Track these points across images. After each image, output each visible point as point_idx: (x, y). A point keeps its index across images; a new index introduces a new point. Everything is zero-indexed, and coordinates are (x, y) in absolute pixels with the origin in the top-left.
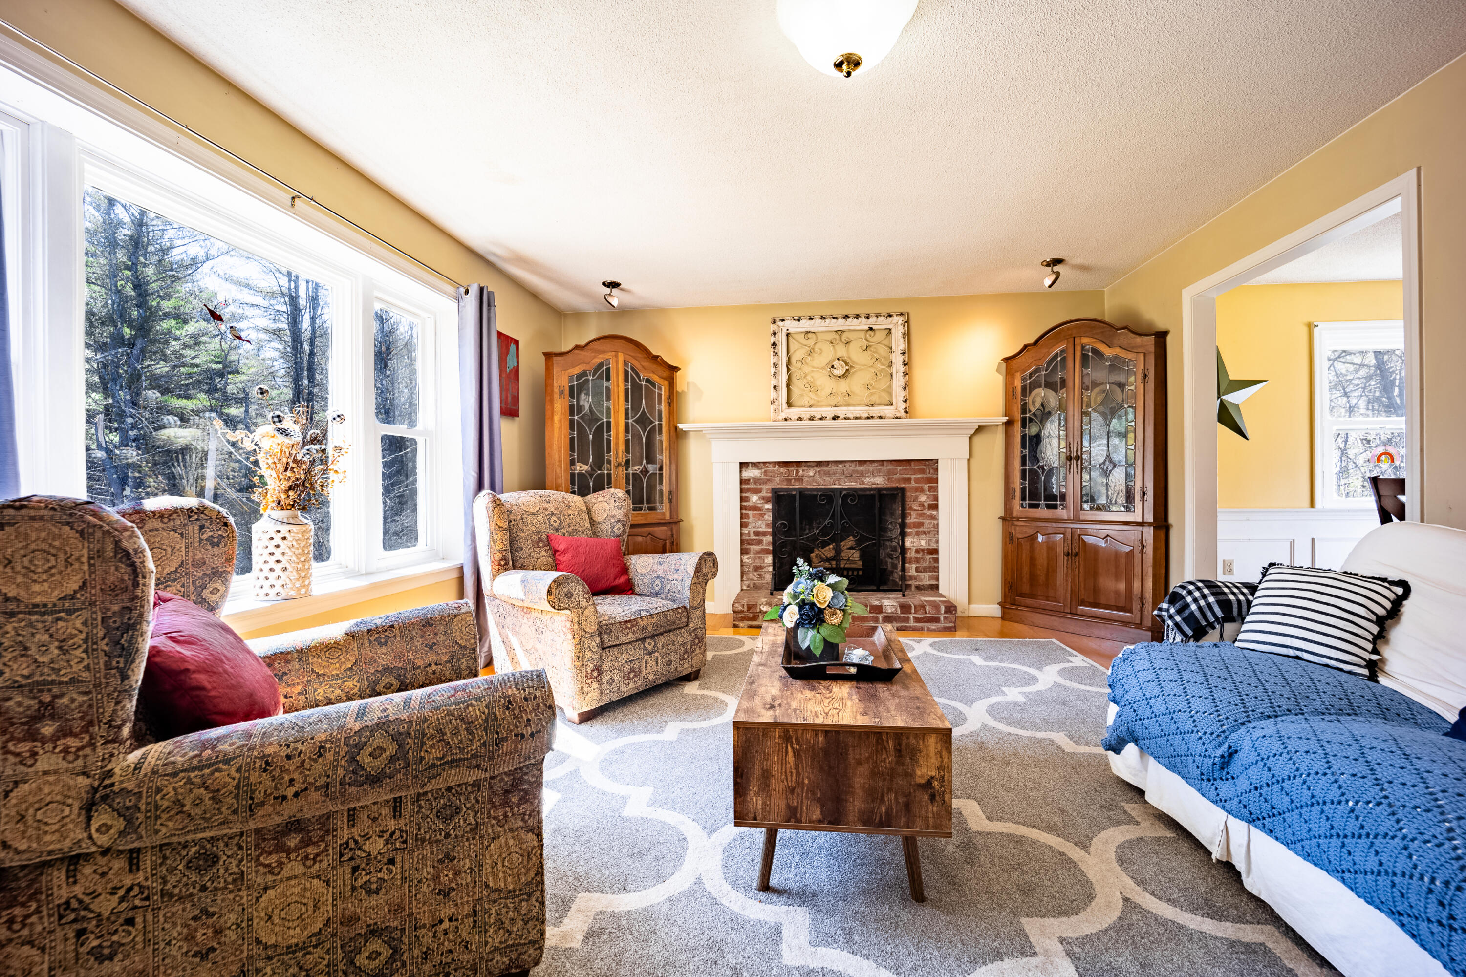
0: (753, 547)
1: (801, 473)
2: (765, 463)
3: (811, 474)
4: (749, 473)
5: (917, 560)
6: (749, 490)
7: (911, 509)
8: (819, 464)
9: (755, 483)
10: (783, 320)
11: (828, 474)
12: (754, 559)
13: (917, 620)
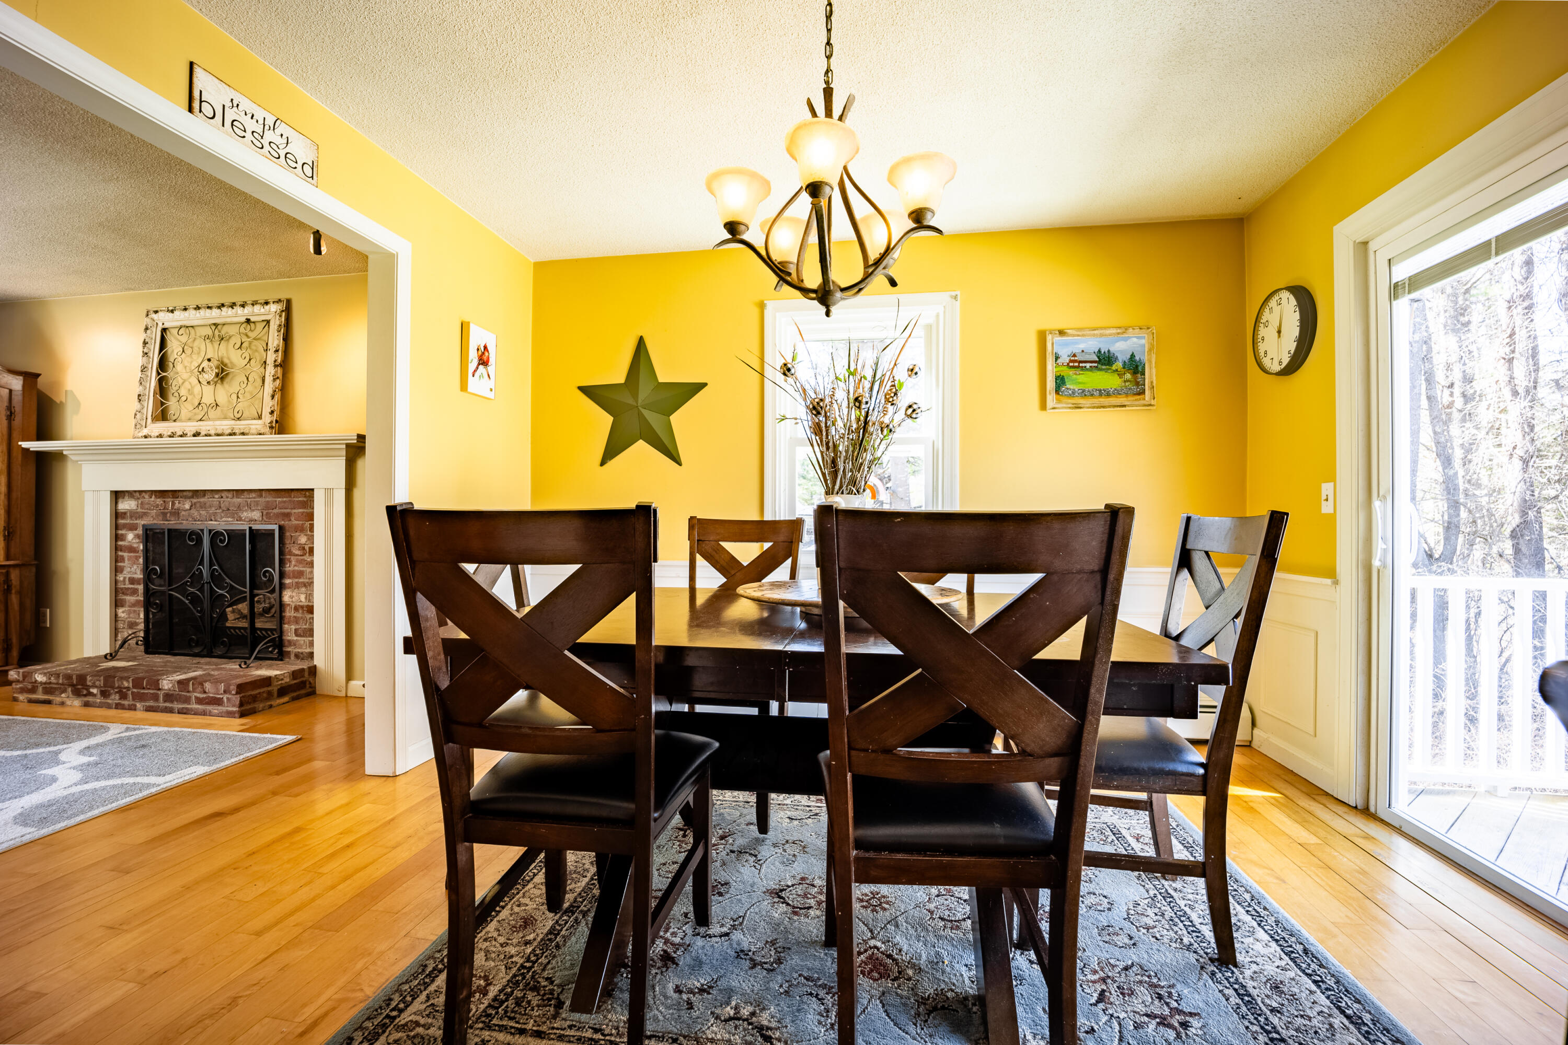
0: (128, 598)
1: (177, 505)
2: (141, 492)
3: (187, 506)
4: (125, 505)
5: (297, 620)
6: (125, 526)
7: (291, 553)
8: (196, 493)
9: (131, 517)
10: (156, 312)
11: (203, 506)
12: (129, 613)
13: (199, 701)
